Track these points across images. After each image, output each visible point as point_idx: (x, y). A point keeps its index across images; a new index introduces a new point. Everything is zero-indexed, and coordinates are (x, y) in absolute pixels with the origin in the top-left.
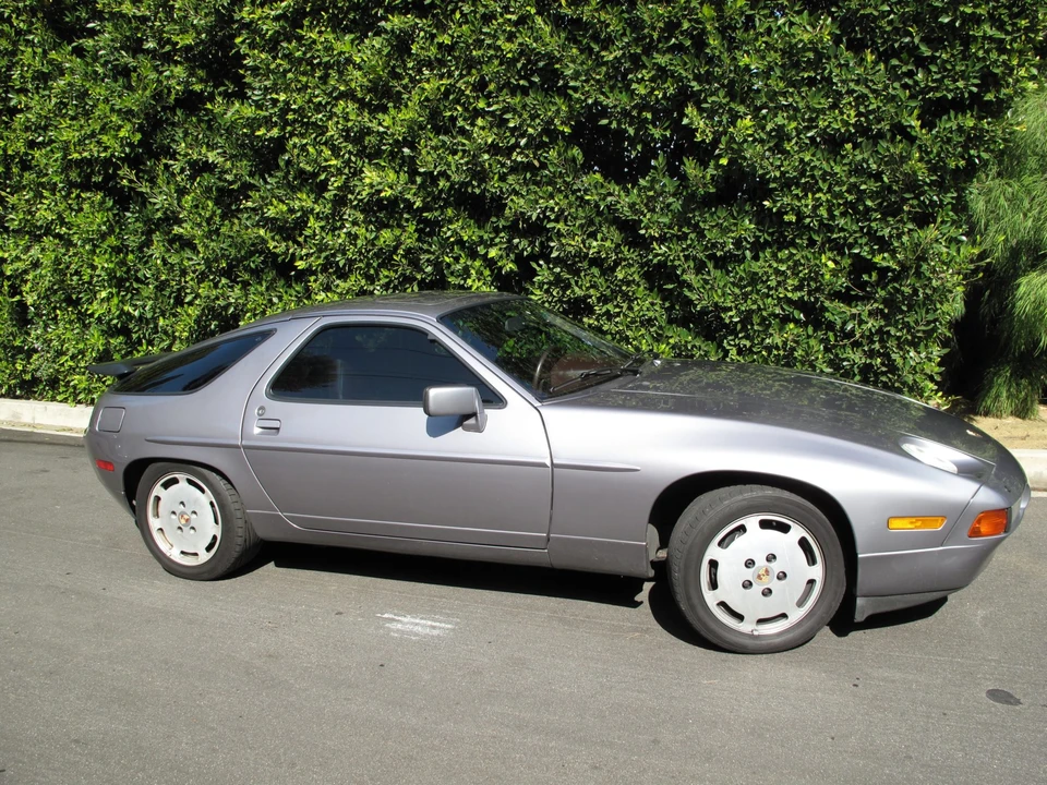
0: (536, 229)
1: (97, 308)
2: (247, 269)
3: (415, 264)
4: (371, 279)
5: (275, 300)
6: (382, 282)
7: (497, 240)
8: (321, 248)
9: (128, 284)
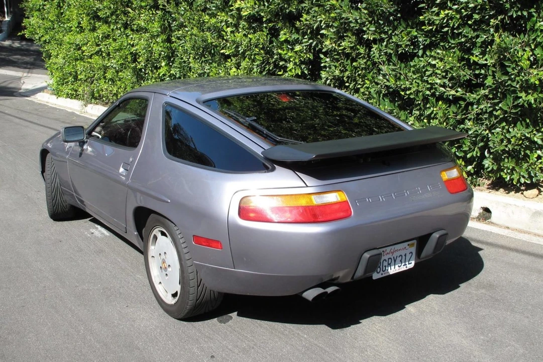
0: (316, 33)
1: (162, 71)
2: (210, 53)
3: (269, 53)
4: (253, 61)
5: (220, 71)
6: (258, 62)
7: (304, 40)
8: (234, 42)
9: (172, 59)
